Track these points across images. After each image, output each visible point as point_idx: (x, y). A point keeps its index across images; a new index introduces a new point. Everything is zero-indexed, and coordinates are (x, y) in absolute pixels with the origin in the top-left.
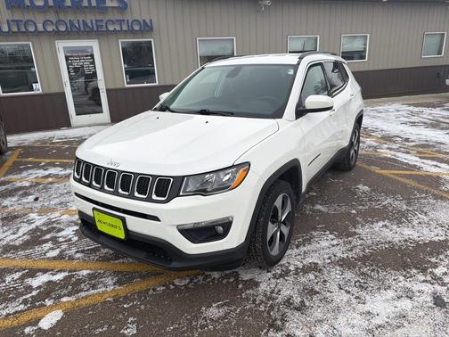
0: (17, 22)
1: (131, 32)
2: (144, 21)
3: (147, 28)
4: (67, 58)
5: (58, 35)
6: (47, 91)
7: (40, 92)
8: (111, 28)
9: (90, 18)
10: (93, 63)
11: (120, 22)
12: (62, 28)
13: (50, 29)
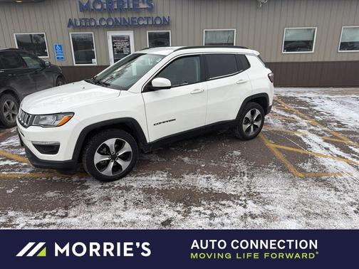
0: (85, 19)
1: (154, 25)
2: (164, 18)
3: (166, 23)
4: (113, 43)
5: (108, 28)
6: (100, 65)
7: (96, 64)
8: (141, 23)
9: (128, 16)
10: (129, 47)
11: (147, 19)
12: (111, 23)
13: (103, 23)
